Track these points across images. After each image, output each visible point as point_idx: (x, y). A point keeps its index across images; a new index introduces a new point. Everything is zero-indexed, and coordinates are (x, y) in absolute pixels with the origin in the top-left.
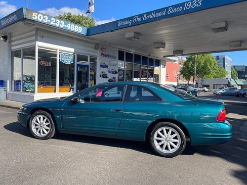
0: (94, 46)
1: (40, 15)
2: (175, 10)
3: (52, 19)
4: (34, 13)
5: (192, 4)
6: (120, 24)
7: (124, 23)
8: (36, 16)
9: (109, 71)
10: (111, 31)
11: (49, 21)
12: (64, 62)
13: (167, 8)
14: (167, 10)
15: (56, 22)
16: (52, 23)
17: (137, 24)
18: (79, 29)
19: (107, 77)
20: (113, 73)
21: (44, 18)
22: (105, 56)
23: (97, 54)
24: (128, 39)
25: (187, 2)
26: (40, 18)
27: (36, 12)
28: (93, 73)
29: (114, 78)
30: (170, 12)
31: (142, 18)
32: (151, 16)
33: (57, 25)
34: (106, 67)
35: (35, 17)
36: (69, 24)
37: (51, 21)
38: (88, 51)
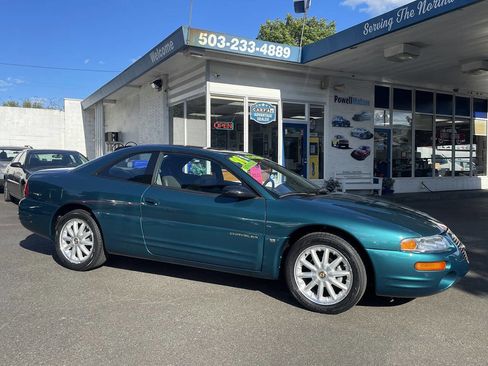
0: (318, 82)
1: (212, 36)
3: (232, 41)
4: (202, 34)
6: (367, 30)
7: (377, 27)
8: (205, 39)
9: (352, 134)
10: (351, 47)
11: (228, 44)
12: (259, 120)
15: (240, 45)
16: (233, 48)
17: (407, 25)
18: (285, 52)
19: (347, 147)
20: (361, 137)
21: (219, 41)
22: (343, 101)
23: (326, 99)
24: (390, 58)
26: (212, 42)
27: (204, 32)
28: (316, 140)
29: (364, 148)
31: (417, 11)
32: (438, 3)
33: (242, 50)
34: (346, 124)
35: (203, 41)
36: (265, 46)
37: (232, 44)
38: (306, 94)
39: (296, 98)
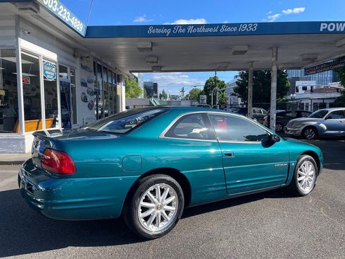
2: (229, 29)
3: (60, 7)
5: (248, 27)
6: (150, 31)
7: (158, 31)
9: (88, 92)
11: (58, 9)
12: (48, 77)
13: (220, 25)
14: (220, 28)
15: (63, 13)
16: (60, 14)
19: (87, 101)
20: (91, 94)
25: (243, 24)
26: (51, 3)
29: (92, 101)
30: (223, 29)
31: (187, 30)
32: (199, 30)
33: (64, 18)
34: (86, 85)
36: (73, 18)
38: (68, 60)
39: (66, 63)
